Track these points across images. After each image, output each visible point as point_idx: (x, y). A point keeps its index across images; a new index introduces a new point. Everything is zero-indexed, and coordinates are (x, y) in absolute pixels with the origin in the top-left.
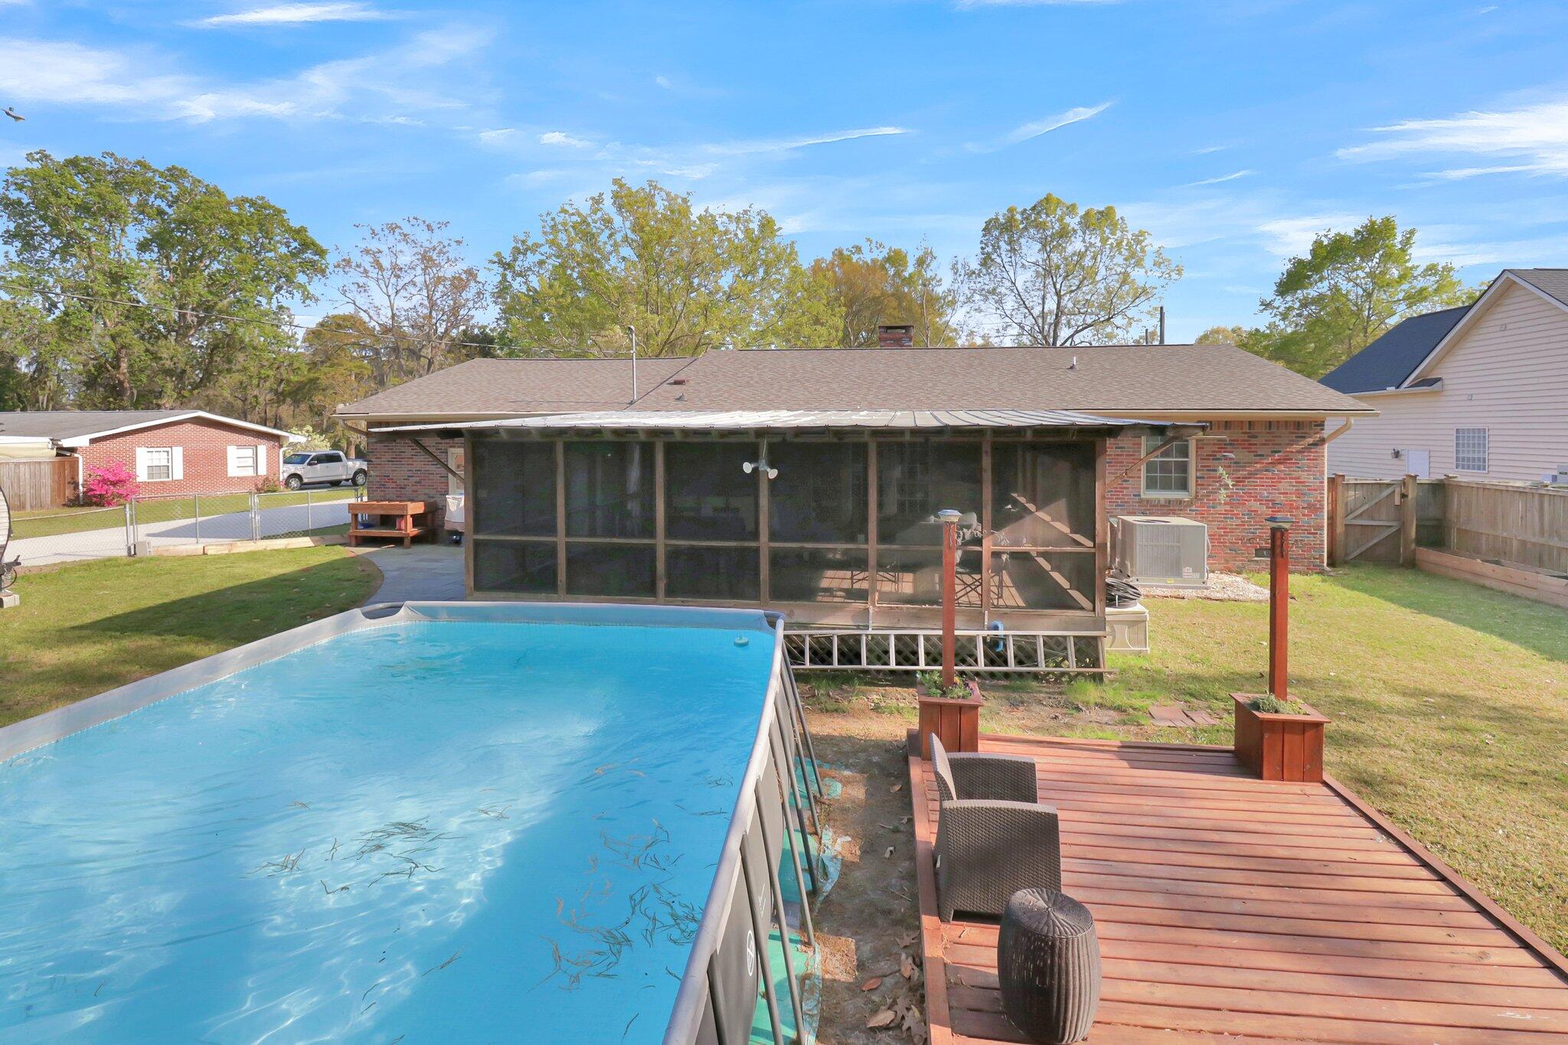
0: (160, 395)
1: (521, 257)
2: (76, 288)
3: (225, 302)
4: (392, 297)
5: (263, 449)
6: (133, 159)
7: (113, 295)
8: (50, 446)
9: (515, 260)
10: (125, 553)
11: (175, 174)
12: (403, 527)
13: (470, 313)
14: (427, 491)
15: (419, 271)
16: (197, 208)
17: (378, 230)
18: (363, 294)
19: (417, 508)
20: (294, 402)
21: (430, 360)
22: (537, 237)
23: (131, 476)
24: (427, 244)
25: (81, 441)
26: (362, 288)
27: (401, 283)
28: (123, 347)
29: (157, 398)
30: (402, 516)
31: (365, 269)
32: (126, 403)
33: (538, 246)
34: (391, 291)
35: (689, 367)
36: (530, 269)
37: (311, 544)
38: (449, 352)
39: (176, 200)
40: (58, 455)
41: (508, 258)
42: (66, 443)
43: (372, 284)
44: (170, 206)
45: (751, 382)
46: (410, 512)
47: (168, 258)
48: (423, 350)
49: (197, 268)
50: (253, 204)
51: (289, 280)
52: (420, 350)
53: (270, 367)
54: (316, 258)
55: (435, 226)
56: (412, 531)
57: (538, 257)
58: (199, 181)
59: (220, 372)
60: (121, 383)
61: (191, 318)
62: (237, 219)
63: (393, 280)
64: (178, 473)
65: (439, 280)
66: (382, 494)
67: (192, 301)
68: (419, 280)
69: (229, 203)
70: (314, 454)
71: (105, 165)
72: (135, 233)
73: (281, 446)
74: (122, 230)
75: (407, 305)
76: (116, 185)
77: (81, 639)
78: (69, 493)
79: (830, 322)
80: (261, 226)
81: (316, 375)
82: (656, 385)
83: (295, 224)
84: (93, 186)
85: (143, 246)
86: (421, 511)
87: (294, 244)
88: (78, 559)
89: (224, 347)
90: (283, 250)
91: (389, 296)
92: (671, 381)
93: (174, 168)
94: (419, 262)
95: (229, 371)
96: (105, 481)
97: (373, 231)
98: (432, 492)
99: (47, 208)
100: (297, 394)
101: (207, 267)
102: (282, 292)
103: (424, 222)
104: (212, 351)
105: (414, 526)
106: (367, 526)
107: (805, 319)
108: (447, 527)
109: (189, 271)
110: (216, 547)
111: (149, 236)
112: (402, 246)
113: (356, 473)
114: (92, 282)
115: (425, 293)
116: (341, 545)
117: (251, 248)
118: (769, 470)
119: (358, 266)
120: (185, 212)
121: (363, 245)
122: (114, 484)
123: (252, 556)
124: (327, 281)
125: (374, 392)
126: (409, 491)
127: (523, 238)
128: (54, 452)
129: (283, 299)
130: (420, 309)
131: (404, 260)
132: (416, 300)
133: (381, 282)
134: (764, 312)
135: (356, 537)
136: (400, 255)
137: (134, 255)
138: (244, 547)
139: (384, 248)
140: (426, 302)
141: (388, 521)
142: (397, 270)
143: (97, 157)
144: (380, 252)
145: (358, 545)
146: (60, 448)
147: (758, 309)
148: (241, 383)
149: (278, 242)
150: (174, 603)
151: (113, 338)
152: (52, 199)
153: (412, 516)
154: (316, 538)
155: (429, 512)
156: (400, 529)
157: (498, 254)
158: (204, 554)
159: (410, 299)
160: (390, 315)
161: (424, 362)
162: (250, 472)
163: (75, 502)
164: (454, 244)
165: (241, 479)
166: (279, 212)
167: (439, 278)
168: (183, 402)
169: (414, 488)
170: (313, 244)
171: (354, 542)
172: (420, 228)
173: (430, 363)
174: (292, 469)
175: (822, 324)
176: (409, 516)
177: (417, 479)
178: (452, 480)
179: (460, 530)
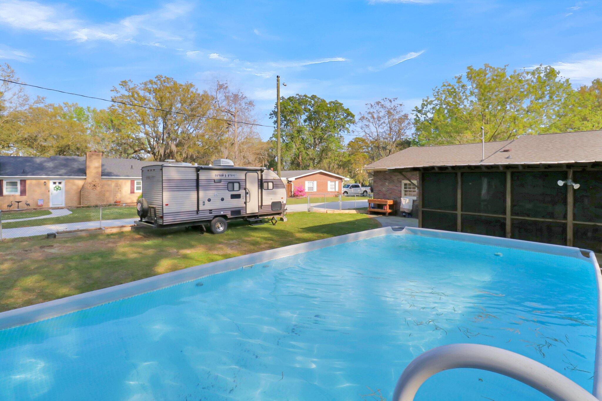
0: (309, 166)
1: (425, 107)
2: (289, 136)
3: (326, 136)
4: (377, 128)
5: (337, 182)
6: (303, 95)
7: (298, 136)
8: (286, 180)
9: (423, 108)
10: (307, 211)
11: (313, 97)
12: (386, 208)
13: (405, 131)
14: (394, 196)
15: (387, 117)
16: (319, 107)
17: (373, 104)
18: (368, 128)
19: (390, 202)
20: (343, 168)
21: (390, 150)
22: (432, 98)
23: (304, 190)
24: (389, 107)
25: (292, 179)
26: (367, 126)
27: (380, 123)
28: (300, 152)
29: (308, 167)
30: (386, 205)
31: (369, 119)
32: (301, 168)
33: (432, 101)
34: (377, 126)
35: (511, 144)
36: (429, 111)
37: (356, 213)
38: (397, 147)
39: (313, 105)
40: (288, 183)
41: (420, 108)
42: (290, 179)
43: (371, 124)
44: (312, 108)
45: (548, 149)
46: (388, 203)
47: (311, 124)
48: (387, 147)
49: (319, 126)
50: (334, 103)
51: (343, 127)
52: (386, 147)
53: (337, 156)
54: (352, 118)
55: (392, 100)
56: (389, 211)
57: (432, 106)
58: (319, 98)
59: (324, 158)
60: (300, 163)
61: (317, 142)
62: (330, 109)
63: (378, 122)
64: (315, 190)
65: (394, 120)
66: (378, 197)
67: (317, 136)
68: (387, 121)
69: (327, 104)
70: (351, 185)
71: (296, 98)
72: (304, 117)
73: (342, 182)
74: (300, 117)
75: (382, 131)
76: (299, 103)
77: (304, 232)
78: (290, 194)
79: (594, 120)
80: (336, 110)
81: (350, 159)
82: (492, 153)
83: (345, 108)
84: (294, 105)
85: (305, 121)
86: (392, 203)
87: (345, 115)
88: (296, 211)
89: (325, 151)
90: (342, 117)
91: (376, 128)
92: (502, 150)
93: (313, 95)
94: (386, 115)
95: (326, 158)
96: (298, 191)
97: (371, 105)
98: (396, 197)
99: (284, 113)
100: (344, 165)
101: (321, 125)
102: (341, 131)
103: (389, 99)
104: (322, 152)
105: (389, 209)
106: (373, 208)
107: (576, 118)
108: (401, 210)
109: (317, 127)
110: (330, 211)
111: (307, 118)
112: (381, 109)
113: (364, 192)
114: (294, 133)
115: (388, 125)
116: (365, 214)
117: (333, 118)
118: (574, 184)
119: (367, 118)
120: (316, 109)
121: (368, 111)
122: (300, 192)
123: (340, 215)
124: (357, 125)
125: (371, 163)
126: (387, 196)
127: (426, 99)
128: (287, 182)
129: (342, 133)
130: (387, 132)
131: (381, 114)
132: (386, 128)
133: (374, 123)
134: (549, 117)
135: (370, 211)
136: (380, 113)
137: (303, 124)
138: (337, 212)
139: (375, 111)
140: (389, 129)
141: (380, 206)
142: (379, 118)
143: (295, 96)
144: (374, 112)
145: (371, 214)
146: (288, 181)
147: (545, 116)
148: (329, 162)
149: (340, 114)
150: (323, 225)
151: (298, 149)
152: (285, 110)
153: (389, 205)
154: (357, 211)
155: (395, 205)
156: (385, 209)
157: (416, 107)
158: (327, 213)
159: (383, 128)
160: (376, 135)
161: (388, 151)
162: (333, 190)
163: (291, 196)
164: (399, 106)
165: (332, 192)
166: (341, 104)
167: (393, 119)
168: (315, 168)
169: (389, 195)
170: (351, 114)
171: (369, 213)
172: (387, 102)
173: (390, 151)
174: (345, 189)
175: (588, 121)
176: (388, 205)
177: (390, 192)
178: (403, 193)
179: (406, 211)
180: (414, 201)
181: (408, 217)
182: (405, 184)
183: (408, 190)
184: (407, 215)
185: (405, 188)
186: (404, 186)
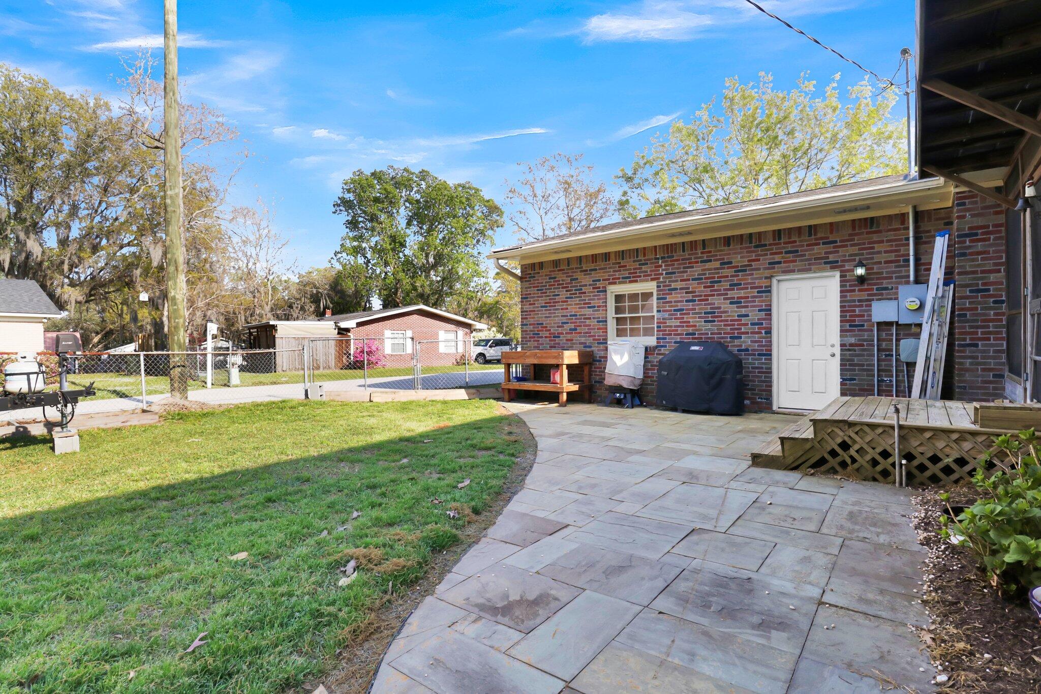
5: (460, 333)
6: (402, 168)
8: (334, 327)
10: (303, 397)
11: (424, 174)
12: (558, 378)
14: (583, 340)
18: (524, 219)
19: (571, 357)
23: (381, 349)
25: (352, 324)
26: (523, 214)
30: (558, 367)
34: (542, 212)
37: (466, 397)
39: (425, 191)
40: (338, 333)
42: (343, 325)
43: (530, 210)
44: (421, 196)
46: (567, 361)
54: (498, 216)
56: (569, 386)
58: (436, 179)
60: (398, 304)
64: (408, 349)
66: (536, 344)
67: (433, 251)
69: (452, 189)
70: (493, 340)
71: (389, 174)
72: (404, 212)
73: (472, 332)
74: (398, 212)
75: (553, 221)
76: (395, 185)
78: (345, 359)
80: (468, 201)
84: (382, 186)
85: (409, 222)
86: (576, 361)
87: (486, 210)
90: (480, 213)
91: (542, 217)
93: (423, 170)
94: (562, 189)
98: (589, 341)
105: (570, 381)
106: (519, 379)
108: (609, 381)
111: (412, 215)
115: (565, 211)
116: (494, 399)
126: (562, 339)
128: (336, 331)
131: (552, 190)
132: (560, 217)
133: (536, 207)
135: (509, 390)
137: (405, 228)
140: (565, 218)
141: (541, 372)
142: (547, 198)
143: (385, 169)
145: (511, 400)
146: (340, 329)
153: (568, 367)
154: (471, 390)
155: (586, 364)
156: (555, 383)
158: (371, 400)
160: (542, 232)
162: (453, 351)
163: (348, 366)
165: (447, 354)
166: (477, 190)
169: (569, 337)
171: (507, 397)
174: (480, 349)
176: (565, 367)
177: (572, 326)
178: (612, 326)
179: (625, 386)
180: (648, 351)
181: (633, 406)
182: (619, 298)
183: (627, 315)
184: (629, 396)
185: (618, 310)
186: (614, 304)
